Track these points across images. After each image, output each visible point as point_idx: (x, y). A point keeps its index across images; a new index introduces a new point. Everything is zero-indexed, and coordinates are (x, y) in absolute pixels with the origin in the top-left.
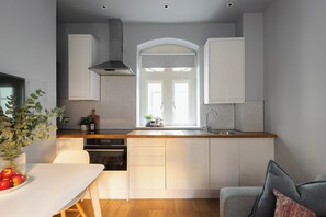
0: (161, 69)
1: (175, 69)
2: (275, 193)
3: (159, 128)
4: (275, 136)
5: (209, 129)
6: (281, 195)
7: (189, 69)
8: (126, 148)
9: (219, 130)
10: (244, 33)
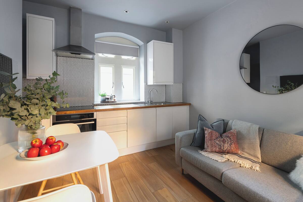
0: (113, 56)
1: (124, 57)
2: (205, 128)
3: (114, 103)
4: (190, 104)
5: (152, 102)
6: (207, 129)
7: (134, 58)
8: (95, 120)
9: (156, 103)
10: (173, 40)
